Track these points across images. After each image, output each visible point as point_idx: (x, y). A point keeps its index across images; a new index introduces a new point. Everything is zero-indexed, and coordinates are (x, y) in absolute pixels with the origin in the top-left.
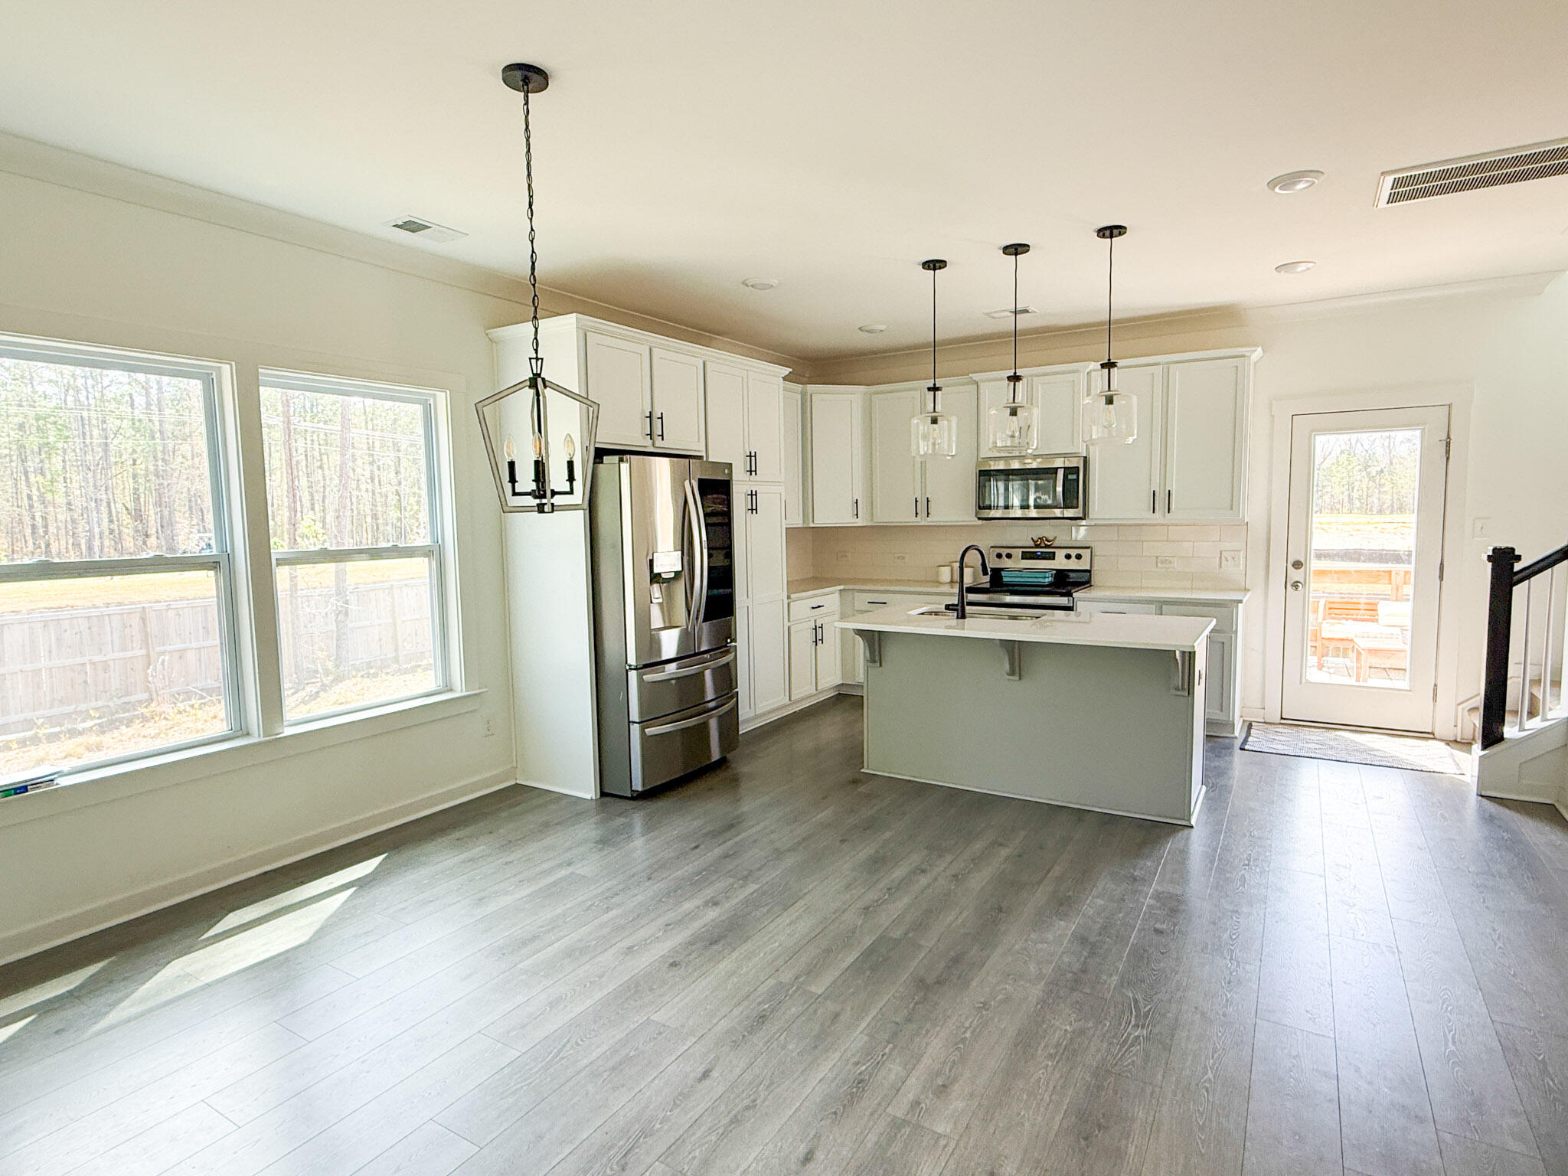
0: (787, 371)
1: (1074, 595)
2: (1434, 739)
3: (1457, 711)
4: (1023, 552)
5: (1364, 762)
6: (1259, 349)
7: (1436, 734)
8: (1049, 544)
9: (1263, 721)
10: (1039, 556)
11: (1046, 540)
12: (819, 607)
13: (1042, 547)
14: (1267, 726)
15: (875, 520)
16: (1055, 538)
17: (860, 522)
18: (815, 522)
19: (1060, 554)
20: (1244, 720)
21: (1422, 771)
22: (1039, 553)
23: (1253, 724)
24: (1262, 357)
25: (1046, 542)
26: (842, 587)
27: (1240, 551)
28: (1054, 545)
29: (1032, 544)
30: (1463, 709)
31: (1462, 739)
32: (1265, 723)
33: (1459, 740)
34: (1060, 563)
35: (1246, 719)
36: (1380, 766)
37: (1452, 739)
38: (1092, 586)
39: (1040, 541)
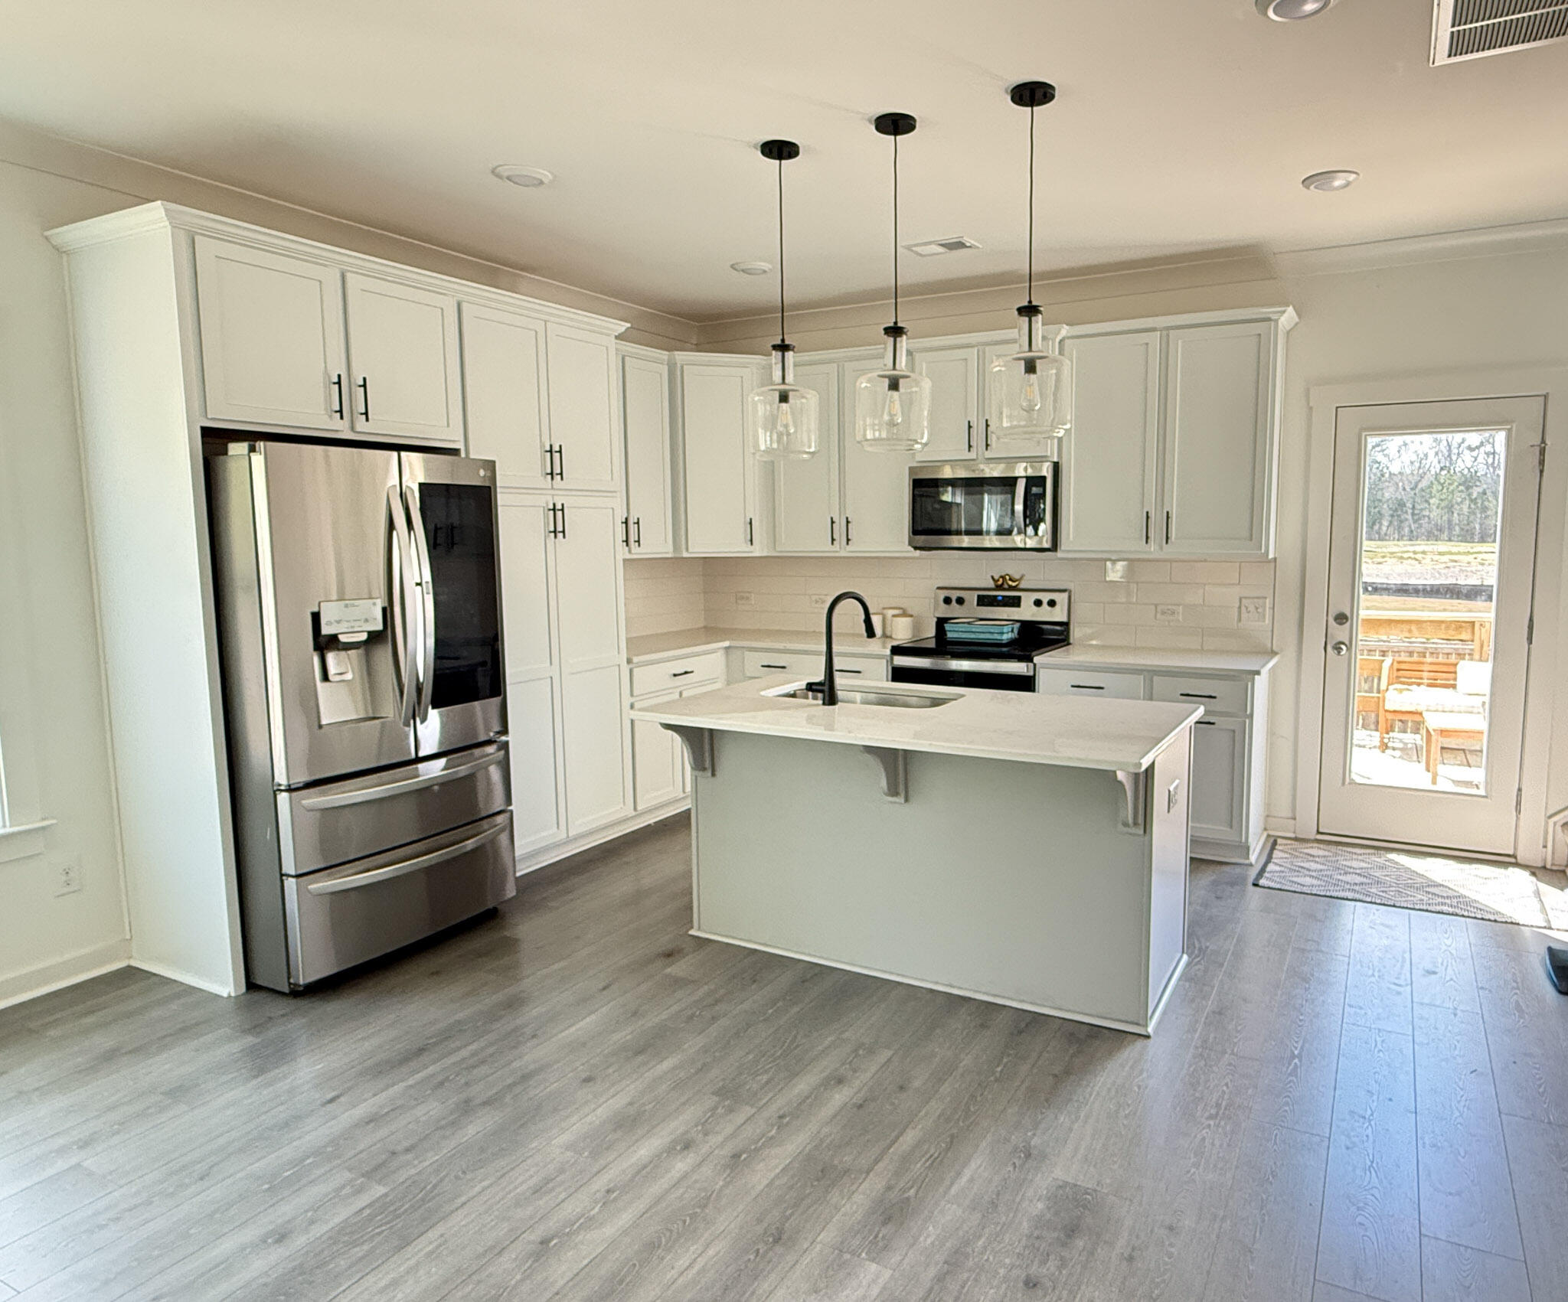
0: (623, 327)
1: (1036, 659)
2: (1517, 865)
3: (1547, 823)
4: (979, 596)
5: (1417, 907)
6: (1290, 309)
7: (1518, 858)
8: (1014, 584)
9: (1292, 835)
10: (1000, 601)
11: (1011, 579)
12: (686, 673)
13: (1005, 590)
14: (1296, 844)
15: (778, 549)
16: (1022, 576)
17: (757, 551)
18: (690, 550)
19: (1028, 599)
20: (1268, 835)
21: (1495, 921)
22: (1000, 598)
23: (1279, 841)
24: (1297, 324)
25: (1010, 583)
26: (727, 644)
27: (1266, 598)
28: (1022, 586)
29: (992, 584)
30: (1555, 824)
31: (1553, 864)
32: (1296, 839)
33: (1548, 866)
34: (1027, 612)
35: (1271, 833)
36: (1439, 912)
37: (1540, 865)
38: (1069, 644)
39: (1001, 580)
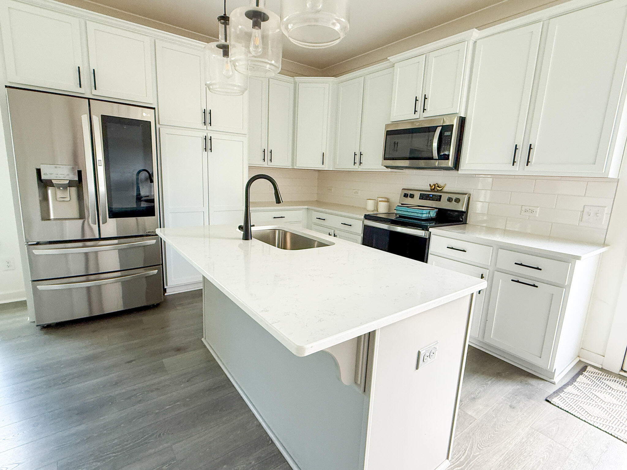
1: (431, 230)
4: (421, 194)
8: (440, 189)
9: (600, 367)
10: (431, 197)
11: (438, 186)
13: (435, 192)
15: (335, 167)
16: (445, 185)
17: (325, 168)
18: (297, 165)
19: (445, 197)
20: (580, 361)
23: (588, 368)
25: (438, 188)
27: (605, 207)
28: (443, 190)
29: (428, 189)
32: (602, 370)
34: (444, 204)
35: (582, 360)
38: (466, 224)
39: (434, 186)
